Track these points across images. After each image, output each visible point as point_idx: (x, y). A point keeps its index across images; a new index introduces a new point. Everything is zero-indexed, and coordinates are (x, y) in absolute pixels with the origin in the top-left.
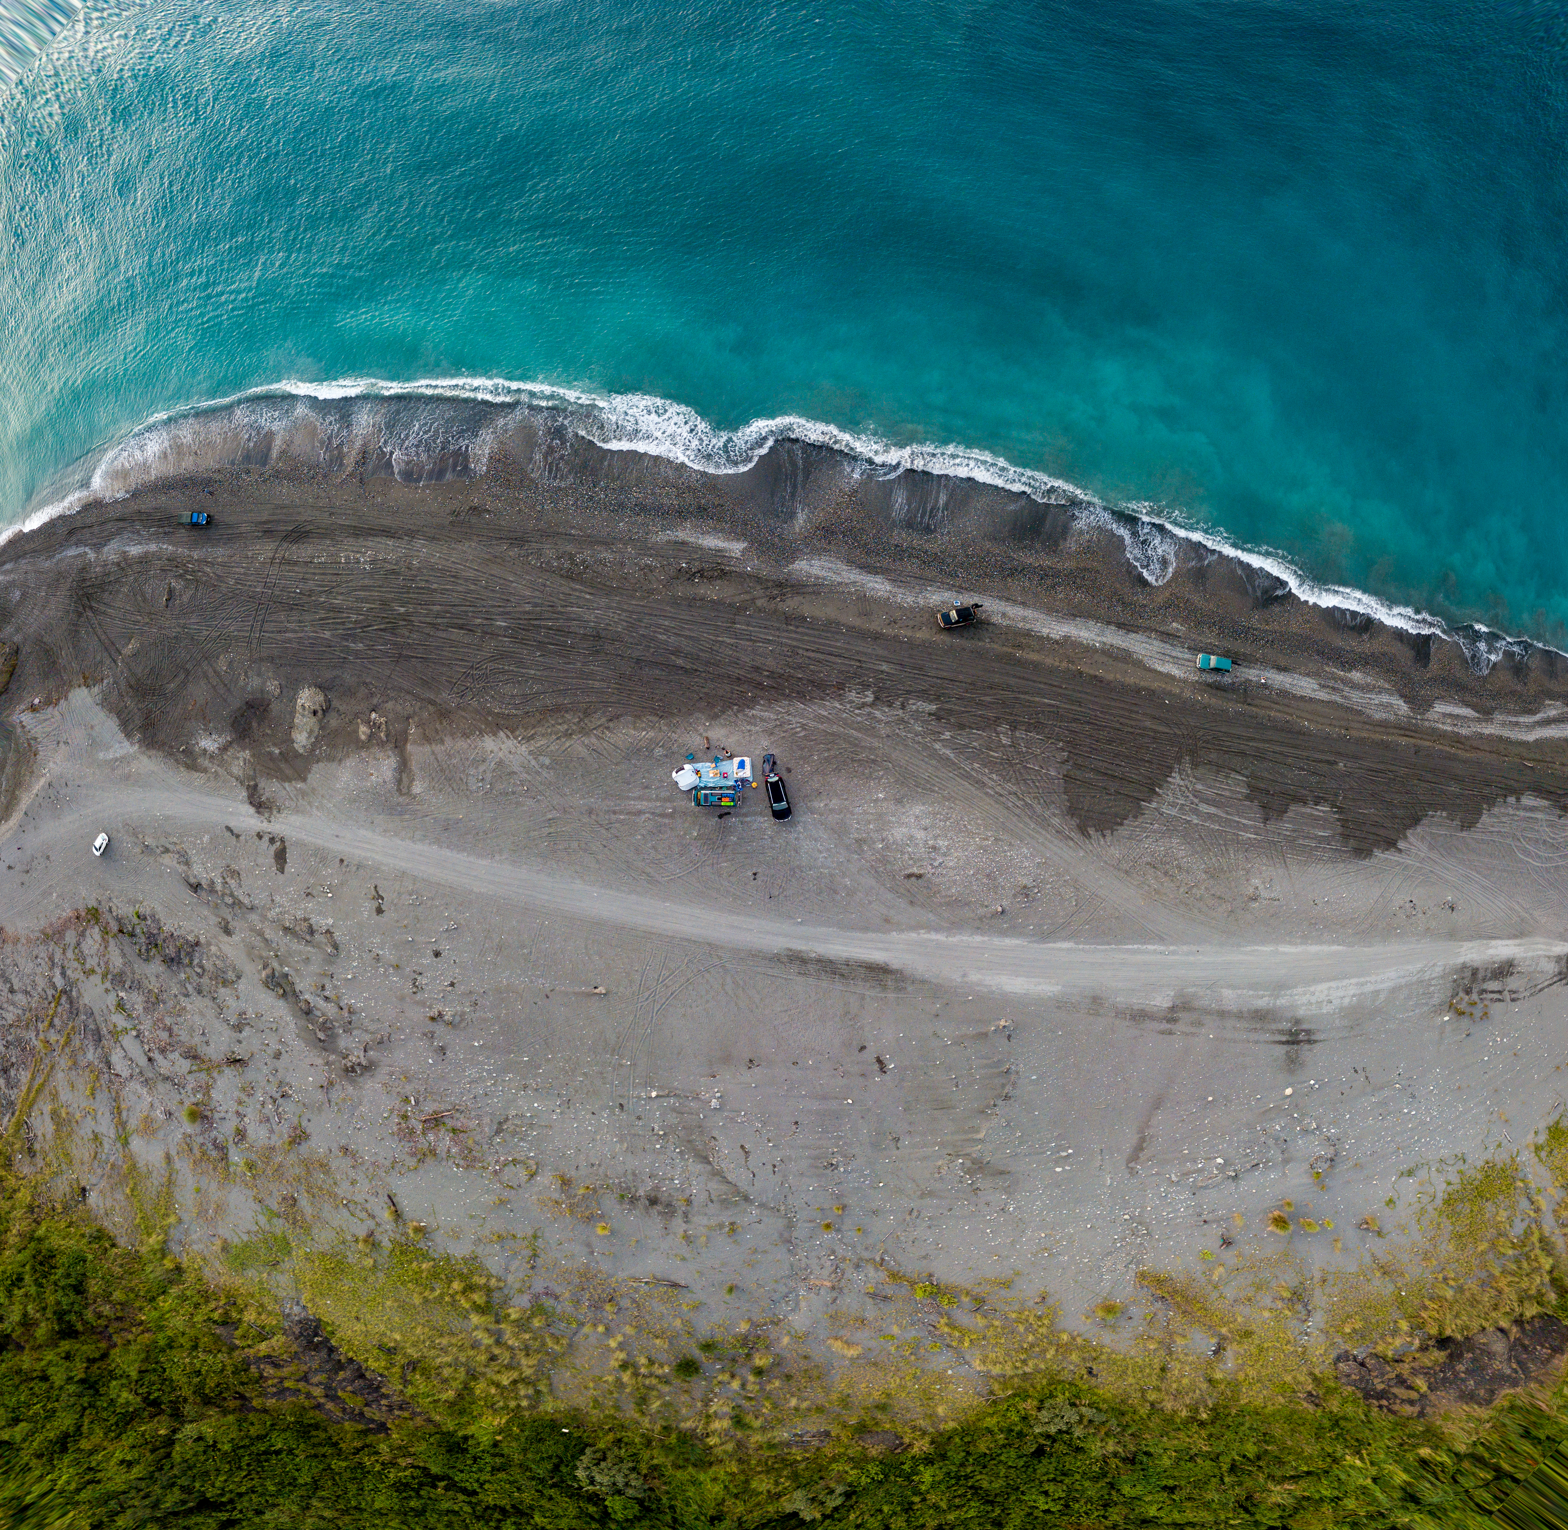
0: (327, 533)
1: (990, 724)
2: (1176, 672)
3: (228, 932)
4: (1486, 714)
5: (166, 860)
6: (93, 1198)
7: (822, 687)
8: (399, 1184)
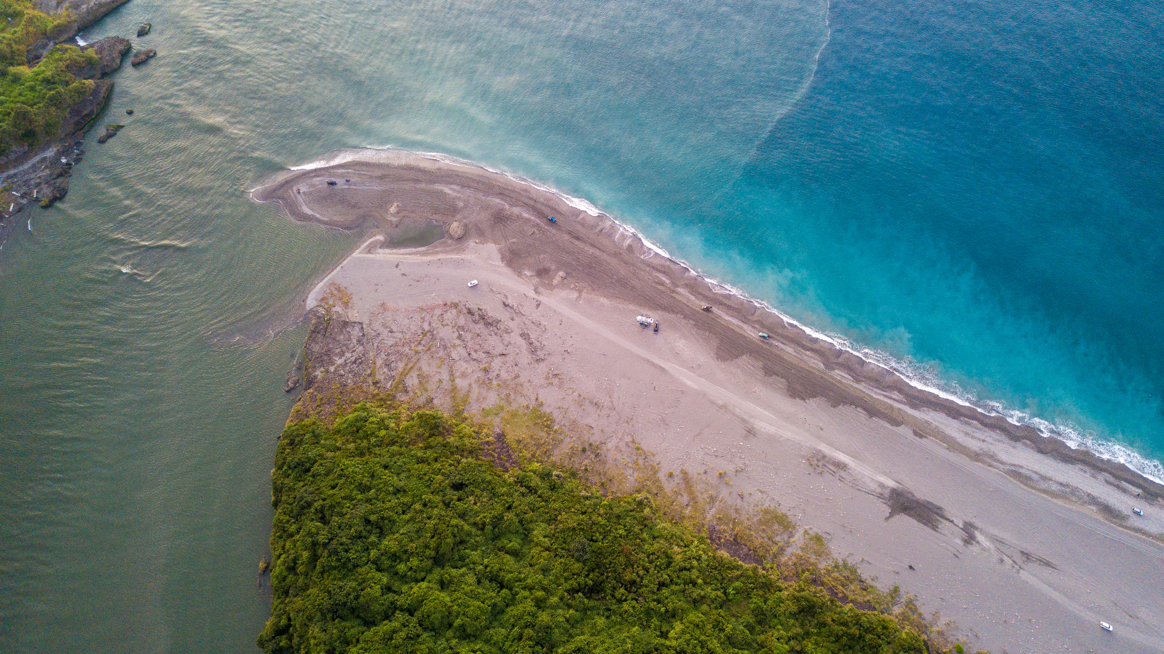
0: (584, 241)
1: (704, 330)
5: (498, 296)
6: (435, 401)
7: (673, 311)
8: (540, 391)
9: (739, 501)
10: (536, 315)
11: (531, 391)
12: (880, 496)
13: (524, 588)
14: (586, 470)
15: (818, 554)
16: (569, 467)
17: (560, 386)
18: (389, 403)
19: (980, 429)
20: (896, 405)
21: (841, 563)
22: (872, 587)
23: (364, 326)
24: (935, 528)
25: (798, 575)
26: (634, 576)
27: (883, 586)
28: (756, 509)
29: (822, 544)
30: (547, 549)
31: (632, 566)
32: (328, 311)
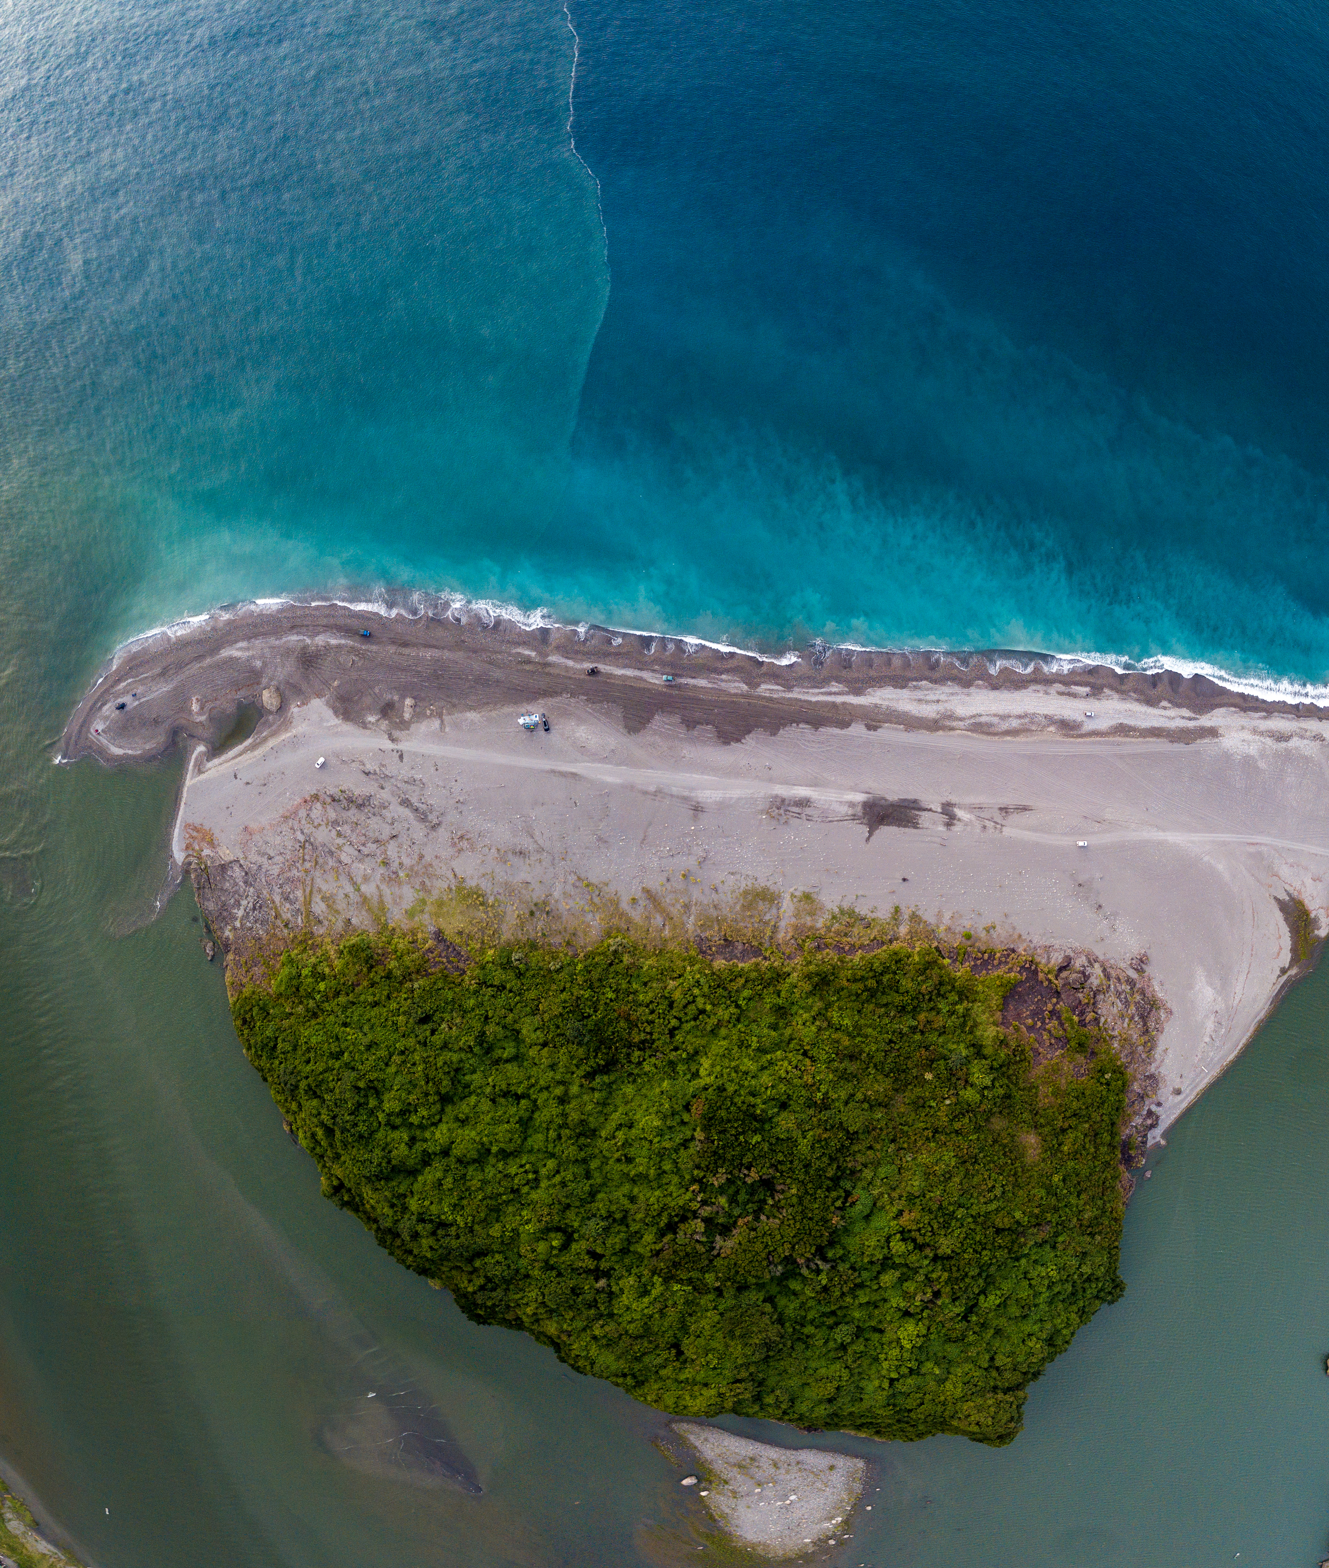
0: (414, 645)
1: (601, 702)
2: (657, 682)
3: (382, 788)
4: (789, 688)
5: (353, 765)
6: (354, 921)
7: (556, 693)
8: (454, 864)
9: (714, 896)
10: (404, 771)
11: (444, 868)
12: (854, 817)
13: (541, 1090)
14: (544, 935)
15: (812, 914)
16: (525, 939)
17: (473, 849)
18: (310, 942)
19: (932, 689)
20: (839, 699)
21: (836, 910)
22: (873, 920)
23: (242, 862)
24: (915, 826)
25: (800, 948)
26: (643, 1036)
27: (884, 914)
28: (734, 895)
29: (813, 901)
30: (545, 1045)
31: (637, 1026)
32: (199, 858)
